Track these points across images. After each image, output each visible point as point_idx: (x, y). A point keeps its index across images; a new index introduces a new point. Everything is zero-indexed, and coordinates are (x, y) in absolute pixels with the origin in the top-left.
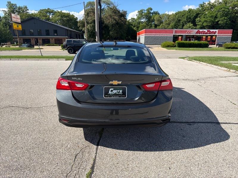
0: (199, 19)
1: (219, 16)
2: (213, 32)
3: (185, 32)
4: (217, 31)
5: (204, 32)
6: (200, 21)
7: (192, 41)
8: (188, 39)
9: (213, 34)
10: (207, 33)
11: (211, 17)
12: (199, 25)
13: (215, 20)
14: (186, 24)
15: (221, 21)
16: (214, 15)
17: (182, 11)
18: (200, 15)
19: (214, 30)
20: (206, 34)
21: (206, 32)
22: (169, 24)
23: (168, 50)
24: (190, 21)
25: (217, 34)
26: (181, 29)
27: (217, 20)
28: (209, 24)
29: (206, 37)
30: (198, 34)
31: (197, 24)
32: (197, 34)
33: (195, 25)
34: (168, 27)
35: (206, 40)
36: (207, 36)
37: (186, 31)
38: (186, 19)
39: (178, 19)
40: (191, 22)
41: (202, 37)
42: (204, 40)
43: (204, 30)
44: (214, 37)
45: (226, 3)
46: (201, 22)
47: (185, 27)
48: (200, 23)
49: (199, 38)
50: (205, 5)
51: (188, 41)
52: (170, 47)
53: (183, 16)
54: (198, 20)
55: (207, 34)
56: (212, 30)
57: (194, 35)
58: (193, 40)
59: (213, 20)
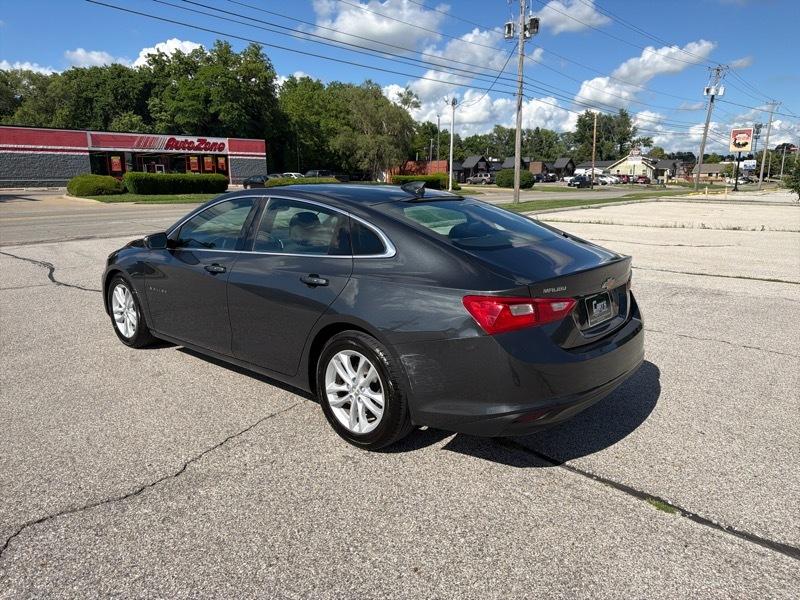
0: (157, 101)
1: (214, 97)
2: (215, 144)
3: (129, 142)
4: (225, 141)
5: (190, 145)
6: (161, 108)
7: (159, 172)
8: (145, 166)
9: (217, 152)
10: (198, 148)
11: (195, 98)
12: (161, 120)
13: (206, 108)
14: (117, 113)
15: (226, 112)
16: (202, 92)
17: (87, 68)
18: (156, 89)
19: (219, 140)
20: (198, 152)
21: (196, 143)
22: (49, 111)
23: (104, 204)
24: (127, 106)
25: (226, 151)
26: (101, 130)
27: (212, 110)
28: (195, 121)
29: (199, 160)
30: (174, 151)
31: (152, 115)
32: (169, 151)
33: (148, 119)
34: (49, 122)
35: (199, 167)
36: (201, 158)
37: (134, 139)
38: (112, 95)
39: (84, 95)
40: (135, 108)
41: (189, 160)
42: (197, 169)
43: (190, 139)
44: (221, 160)
45: (225, 63)
46: (166, 111)
47: (115, 123)
48: (163, 115)
49: (177, 163)
50: (165, 58)
51: (145, 172)
52: (107, 194)
53: (97, 86)
54: (154, 106)
55: (201, 149)
56: (211, 140)
57: (160, 151)
58: (160, 169)
59: (201, 107)
